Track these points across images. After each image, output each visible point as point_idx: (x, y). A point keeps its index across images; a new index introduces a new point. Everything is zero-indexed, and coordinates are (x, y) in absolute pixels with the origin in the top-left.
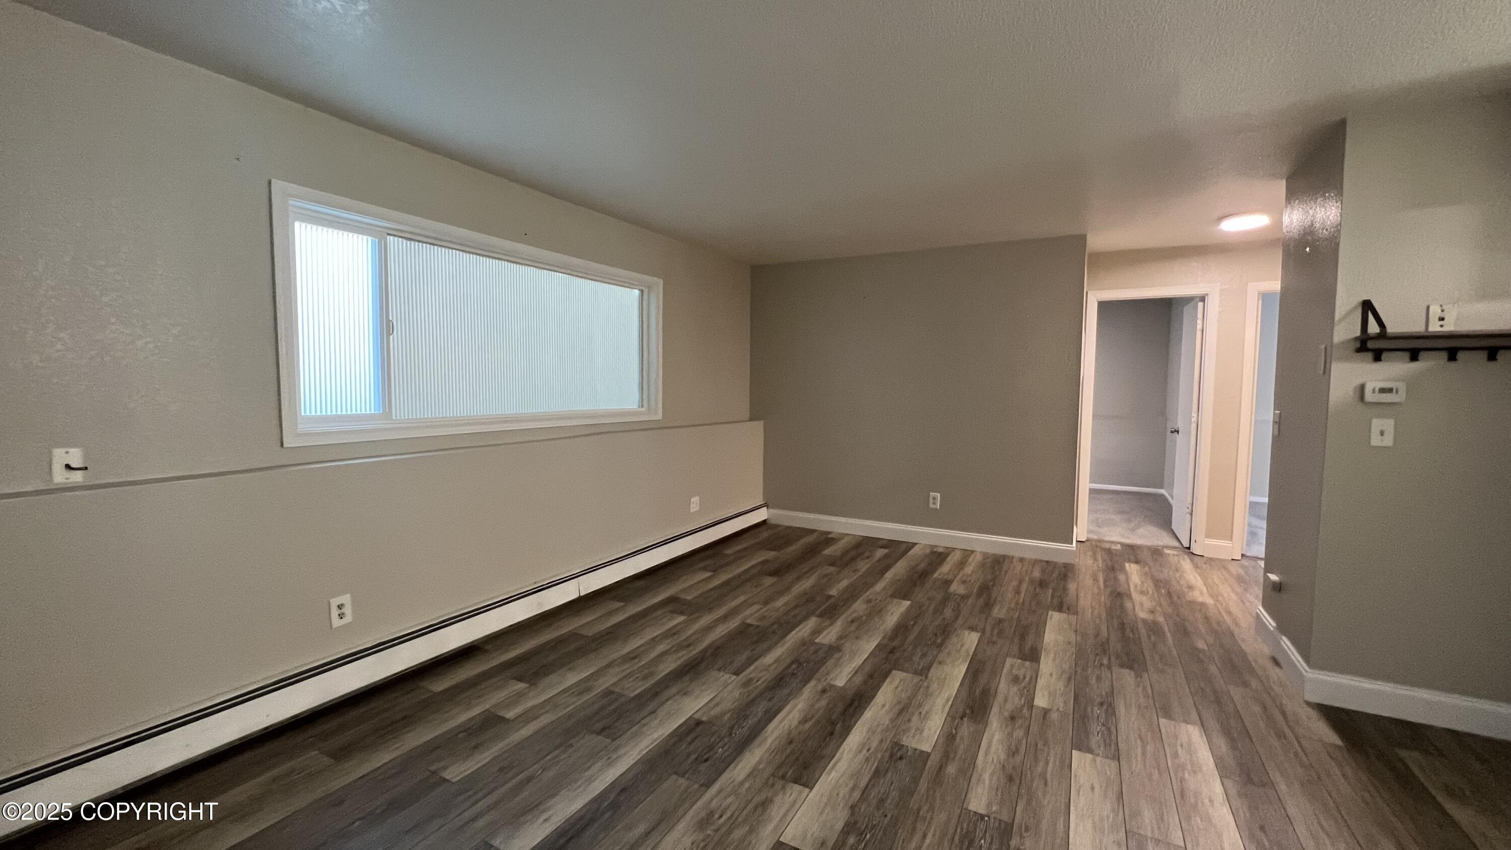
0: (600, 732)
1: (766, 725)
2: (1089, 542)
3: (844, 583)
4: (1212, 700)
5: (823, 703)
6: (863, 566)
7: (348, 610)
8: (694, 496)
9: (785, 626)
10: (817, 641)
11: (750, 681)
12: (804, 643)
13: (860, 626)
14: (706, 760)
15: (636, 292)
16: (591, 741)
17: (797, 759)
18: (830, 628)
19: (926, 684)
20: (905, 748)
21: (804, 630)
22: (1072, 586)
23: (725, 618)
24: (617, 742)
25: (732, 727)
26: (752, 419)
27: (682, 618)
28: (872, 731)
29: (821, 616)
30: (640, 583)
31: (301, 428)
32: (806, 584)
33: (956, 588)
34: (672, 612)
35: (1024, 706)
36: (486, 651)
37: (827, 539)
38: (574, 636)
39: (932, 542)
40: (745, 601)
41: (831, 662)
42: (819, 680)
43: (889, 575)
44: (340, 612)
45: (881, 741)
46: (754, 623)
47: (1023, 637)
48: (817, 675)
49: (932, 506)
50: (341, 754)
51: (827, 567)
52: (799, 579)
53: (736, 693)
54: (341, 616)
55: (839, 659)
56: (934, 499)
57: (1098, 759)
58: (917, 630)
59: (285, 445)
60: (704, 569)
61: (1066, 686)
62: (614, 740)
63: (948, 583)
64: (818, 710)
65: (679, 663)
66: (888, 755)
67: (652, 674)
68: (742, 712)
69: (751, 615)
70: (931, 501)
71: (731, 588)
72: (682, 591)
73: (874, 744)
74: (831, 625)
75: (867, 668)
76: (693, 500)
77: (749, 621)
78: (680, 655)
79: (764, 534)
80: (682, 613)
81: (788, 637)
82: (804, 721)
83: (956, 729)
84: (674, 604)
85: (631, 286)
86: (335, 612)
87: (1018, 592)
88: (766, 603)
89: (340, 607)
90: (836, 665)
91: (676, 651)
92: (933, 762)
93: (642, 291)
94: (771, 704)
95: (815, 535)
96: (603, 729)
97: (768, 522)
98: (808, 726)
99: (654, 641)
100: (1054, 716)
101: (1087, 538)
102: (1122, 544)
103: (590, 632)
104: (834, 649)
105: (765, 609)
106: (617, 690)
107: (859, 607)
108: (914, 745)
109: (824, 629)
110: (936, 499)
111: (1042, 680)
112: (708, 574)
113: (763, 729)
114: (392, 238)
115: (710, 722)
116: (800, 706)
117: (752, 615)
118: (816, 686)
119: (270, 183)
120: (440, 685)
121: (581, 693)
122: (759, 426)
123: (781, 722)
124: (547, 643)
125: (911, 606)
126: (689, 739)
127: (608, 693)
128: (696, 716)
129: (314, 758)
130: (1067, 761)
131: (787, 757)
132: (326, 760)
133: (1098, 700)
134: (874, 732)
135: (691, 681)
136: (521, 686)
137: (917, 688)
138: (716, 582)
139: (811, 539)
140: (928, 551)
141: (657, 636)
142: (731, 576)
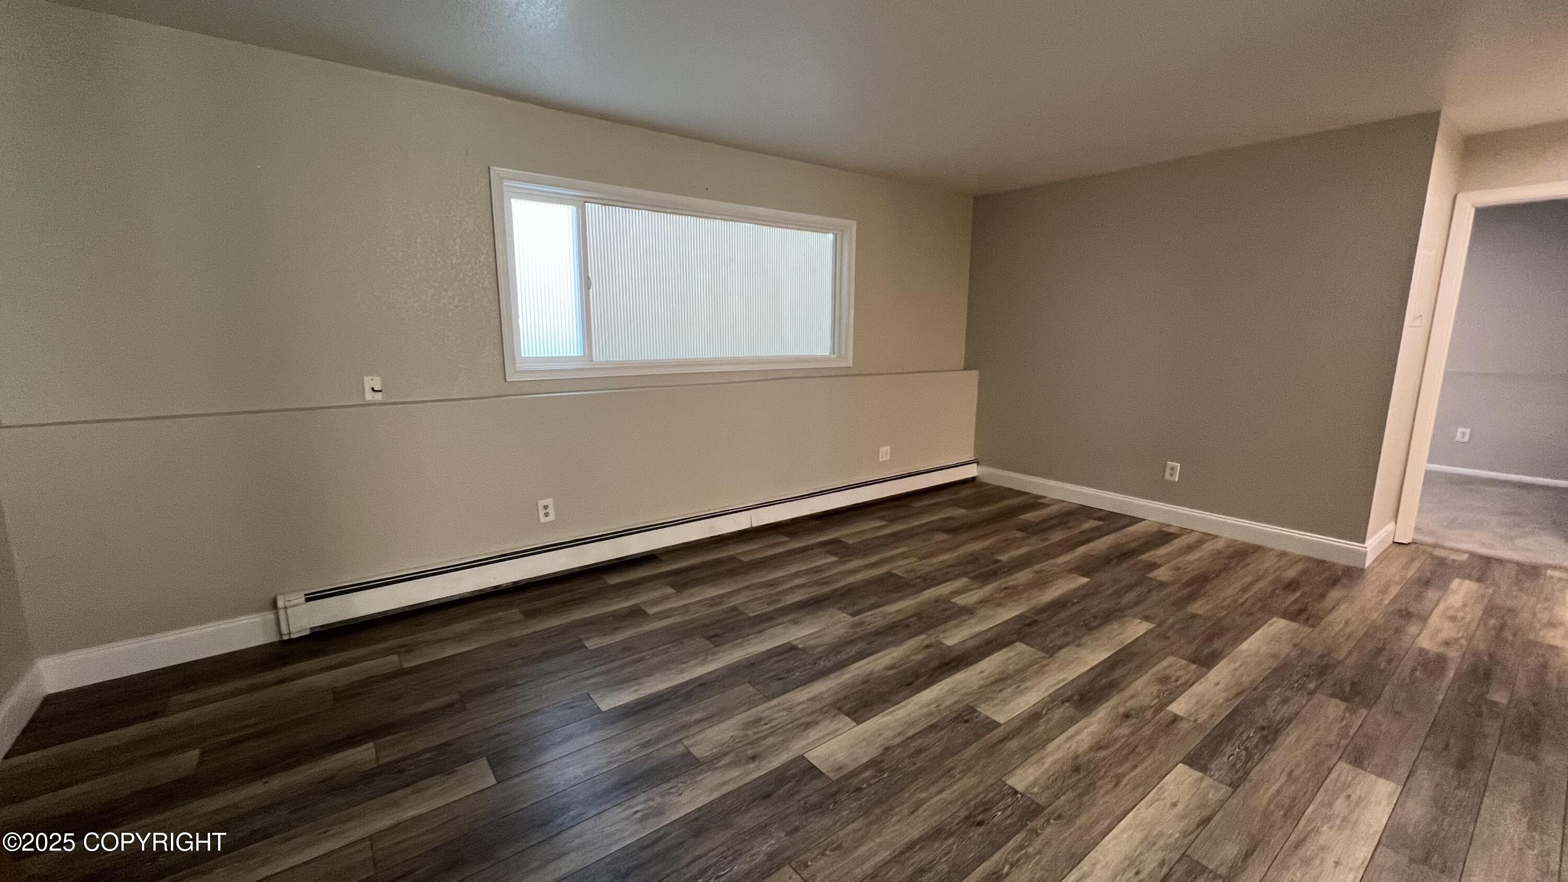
0: (709, 638)
1: (853, 663)
2: (1414, 546)
3: (1023, 551)
4: (1453, 761)
5: (920, 657)
6: (1057, 536)
7: (551, 510)
8: (884, 445)
9: (929, 581)
10: (953, 600)
11: (861, 623)
12: (937, 601)
13: (1012, 593)
14: (780, 679)
15: (831, 236)
16: (699, 642)
17: (861, 697)
18: (977, 591)
19: (1045, 662)
20: (976, 714)
21: (944, 590)
22: (1335, 594)
23: (874, 565)
24: (717, 649)
25: (820, 658)
26: (967, 368)
27: (834, 559)
28: (953, 691)
29: (973, 578)
30: (815, 523)
31: (519, 366)
32: (978, 546)
33: (1161, 574)
34: (828, 552)
35: (1151, 707)
36: (661, 561)
37: (1035, 502)
38: (732, 559)
39: (1161, 520)
40: (903, 553)
41: (952, 623)
42: (929, 636)
43: (1081, 550)
44: (545, 511)
45: (956, 702)
46: (900, 574)
47: (1210, 638)
48: (931, 632)
49: (1167, 477)
50: (530, 615)
51: (1015, 532)
52: (975, 539)
53: (842, 631)
54: (546, 515)
55: (965, 621)
56: (1172, 469)
57: (1208, 781)
58: (1074, 609)
59: (508, 380)
60: (882, 518)
61: (1227, 700)
62: (716, 646)
63: (1154, 566)
64: (912, 661)
65: (807, 596)
66: (953, 715)
67: (778, 601)
68: (836, 648)
69: (899, 568)
70: (1168, 472)
71: (897, 538)
72: (848, 535)
73: (948, 702)
74: (980, 587)
75: (989, 635)
76: (882, 449)
77: (895, 572)
78: (811, 590)
79: (967, 491)
80: (836, 555)
81: (925, 592)
82: (888, 668)
83: (1048, 710)
84: (834, 547)
85: (824, 230)
86: (542, 512)
87: (1245, 590)
88: (923, 557)
89: (546, 507)
90: (956, 626)
91: (812, 586)
92: (997, 734)
93: (836, 236)
94: (868, 646)
95: (1023, 498)
96: (714, 636)
97: (977, 479)
98: (891, 672)
99: (797, 575)
100: (1184, 726)
101: (1413, 539)
102: (1472, 555)
103: (746, 559)
104: (968, 611)
105: (919, 563)
106: (741, 609)
107: (1023, 576)
108: (988, 714)
109: (971, 590)
110: (1174, 471)
111: (1200, 687)
112: (884, 523)
113: (848, 665)
114: (589, 204)
115: (804, 650)
116: (894, 655)
117: (901, 566)
118: (924, 640)
119: (489, 168)
120: (614, 579)
121: (711, 606)
122: (974, 375)
123: (868, 664)
124: (709, 561)
125: (1086, 584)
126: (777, 659)
127: (734, 609)
128: (794, 643)
129: (514, 613)
130: (1163, 772)
131: (853, 694)
132: (521, 616)
133: (1261, 722)
134: (954, 693)
135: (808, 614)
136: (671, 591)
137: (1035, 662)
138: (887, 531)
139: (1015, 501)
140: (1155, 529)
141: (801, 571)
142: (905, 527)
